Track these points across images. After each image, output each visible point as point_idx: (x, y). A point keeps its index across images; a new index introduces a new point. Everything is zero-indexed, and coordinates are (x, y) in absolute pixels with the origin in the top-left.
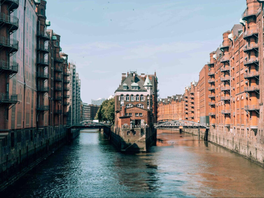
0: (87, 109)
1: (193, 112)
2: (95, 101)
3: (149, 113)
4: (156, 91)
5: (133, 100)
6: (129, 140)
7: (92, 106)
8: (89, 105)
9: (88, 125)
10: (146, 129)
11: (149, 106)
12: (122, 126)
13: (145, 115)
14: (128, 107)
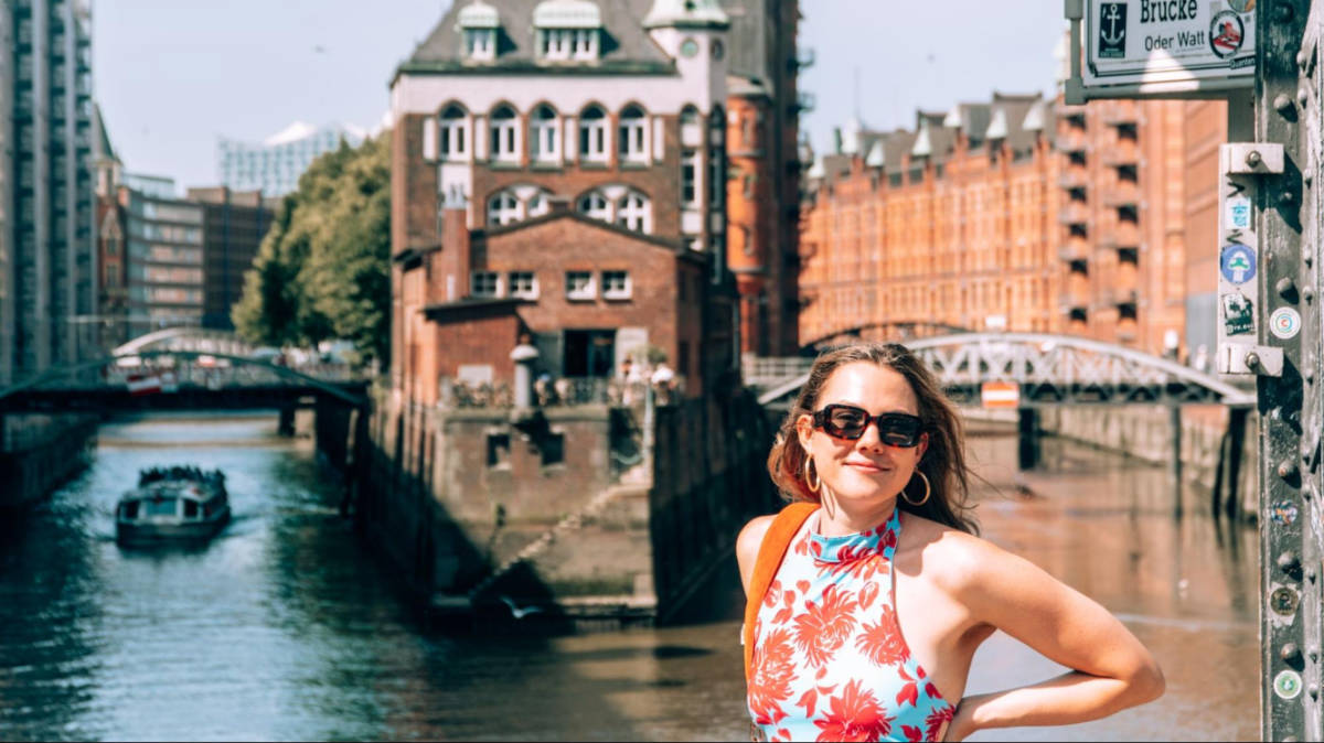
0: (167, 234)
1: (1128, 255)
2: (252, 155)
3: (693, 272)
4: (784, 62)
5: (551, 149)
6: (501, 511)
7: (219, 198)
8: (192, 191)
9: (152, 382)
10: (660, 413)
11: (698, 200)
12: (446, 390)
13: (651, 285)
14: (505, 215)
